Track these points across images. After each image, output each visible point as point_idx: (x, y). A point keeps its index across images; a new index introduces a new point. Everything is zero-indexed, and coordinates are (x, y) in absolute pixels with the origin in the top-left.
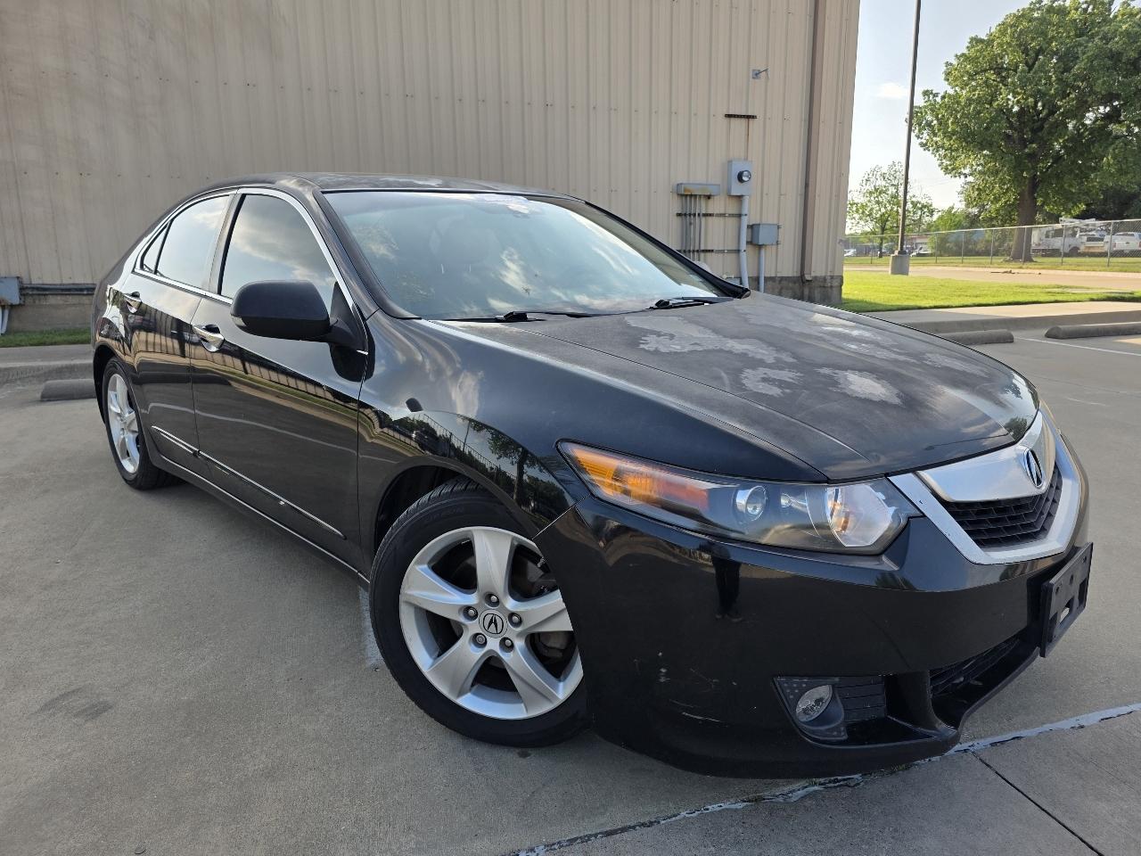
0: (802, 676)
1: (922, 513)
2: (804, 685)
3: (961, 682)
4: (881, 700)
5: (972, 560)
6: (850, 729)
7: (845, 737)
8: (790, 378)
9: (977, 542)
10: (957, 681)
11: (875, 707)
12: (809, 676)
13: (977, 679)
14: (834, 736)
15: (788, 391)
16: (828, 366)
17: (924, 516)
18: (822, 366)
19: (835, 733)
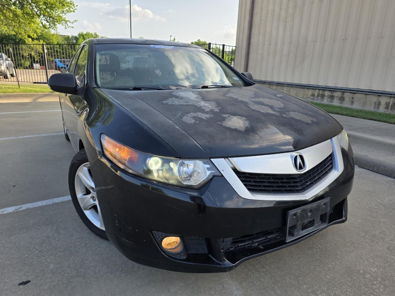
0: (162, 232)
1: (222, 175)
2: (164, 236)
3: (256, 246)
4: (205, 247)
5: (242, 197)
6: (189, 256)
7: (185, 258)
8: (206, 118)
9: (249, 189)
10: (254, 245)
11: (202, 249)
12: (165, 232)
13: (262, 246)
14: (179, 257)
15: (197, 122)
16: (229, 114)
17: (222, 176)
18: (225, 114)
19: (179, 256)
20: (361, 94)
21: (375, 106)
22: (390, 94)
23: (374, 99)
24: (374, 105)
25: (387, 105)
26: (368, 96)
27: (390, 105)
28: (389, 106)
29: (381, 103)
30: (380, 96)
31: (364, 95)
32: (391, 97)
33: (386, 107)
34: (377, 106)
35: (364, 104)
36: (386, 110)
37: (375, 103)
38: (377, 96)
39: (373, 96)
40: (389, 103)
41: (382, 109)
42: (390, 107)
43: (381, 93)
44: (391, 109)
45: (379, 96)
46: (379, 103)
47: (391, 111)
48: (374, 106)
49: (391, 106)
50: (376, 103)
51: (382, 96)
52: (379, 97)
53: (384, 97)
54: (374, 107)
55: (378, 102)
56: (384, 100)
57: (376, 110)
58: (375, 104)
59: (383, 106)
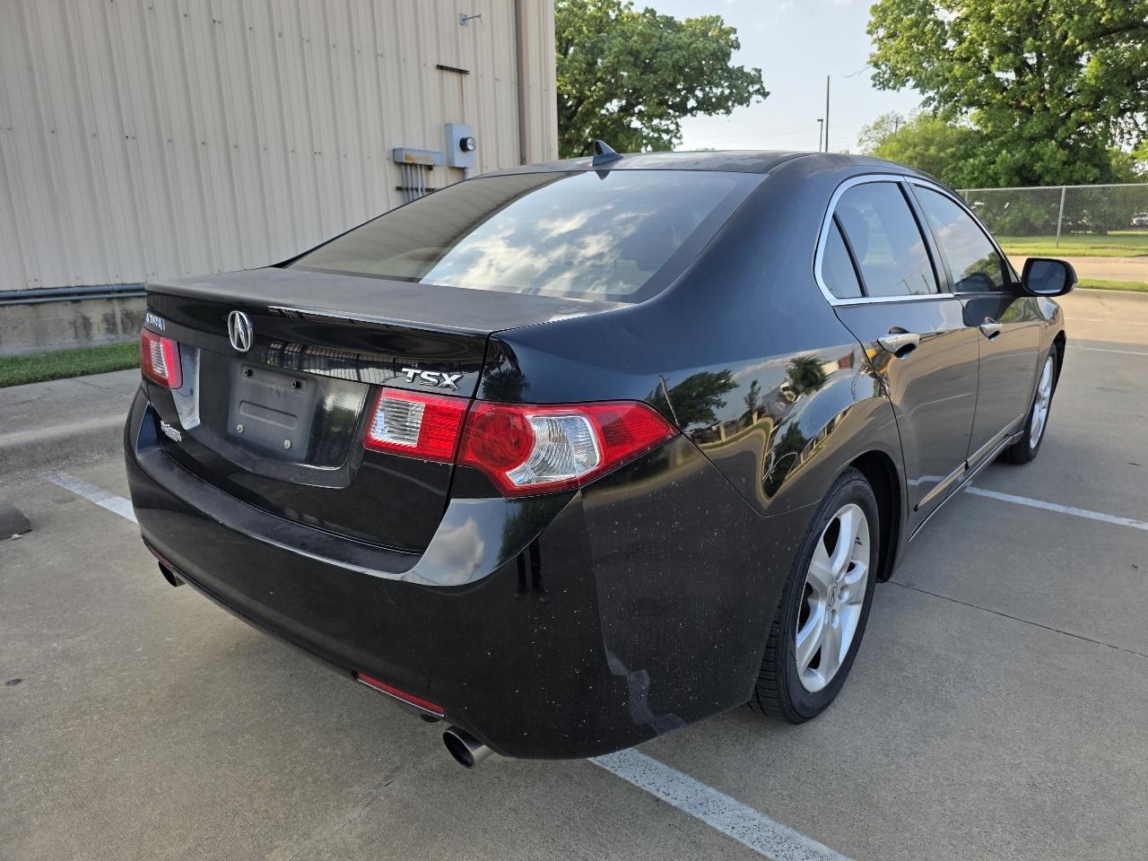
20: (14, 307)
21: (76, 332)
22: (104, 292)
23: (65, 313)
24: (73, 330)
25: (110, 322)
26: (41, 307)
27: (118, 320)
28: (114, 324)
29: (92, 321)
30: (78, 301)
31: (29, 309)
32: (110, 299)
33: (109, 328)
34: (81, 332)
35: (40, 334)
36: (113, 337)
37: (74, 324)
38: (68, 303)
39: (58, 305)
40: (113, 316)
41: (99, 337)
42: (120, 326)
43: (79, 294)
44: (125, 330)
45: (74, 301)
46: (87, 324)
47: (126, 336)
48: (73, 335)
49: (122, 322)
50: (78, 324)
51: (84, 300)
52: (77, 305)
53: (92, 303)
54: (77, 337)
55: (81, 320)
56: (95, 312)
57: (85, 344)
58: (75, 327)
59: (99, 330)
